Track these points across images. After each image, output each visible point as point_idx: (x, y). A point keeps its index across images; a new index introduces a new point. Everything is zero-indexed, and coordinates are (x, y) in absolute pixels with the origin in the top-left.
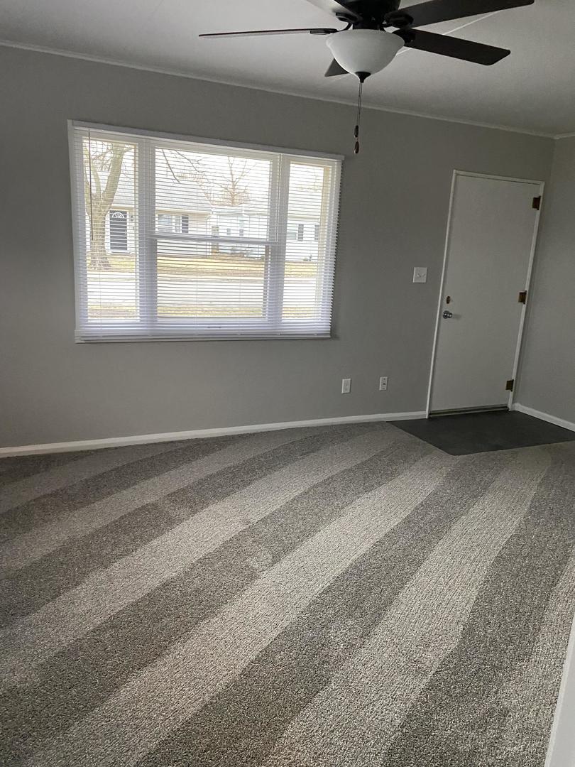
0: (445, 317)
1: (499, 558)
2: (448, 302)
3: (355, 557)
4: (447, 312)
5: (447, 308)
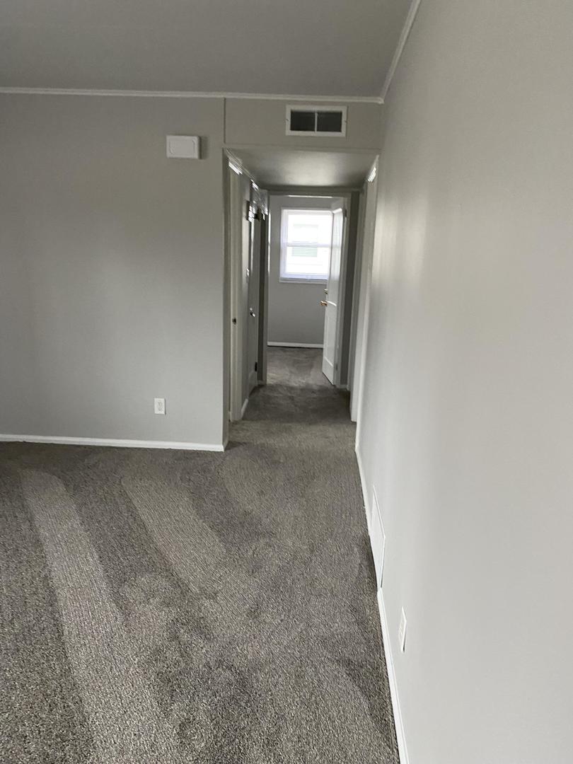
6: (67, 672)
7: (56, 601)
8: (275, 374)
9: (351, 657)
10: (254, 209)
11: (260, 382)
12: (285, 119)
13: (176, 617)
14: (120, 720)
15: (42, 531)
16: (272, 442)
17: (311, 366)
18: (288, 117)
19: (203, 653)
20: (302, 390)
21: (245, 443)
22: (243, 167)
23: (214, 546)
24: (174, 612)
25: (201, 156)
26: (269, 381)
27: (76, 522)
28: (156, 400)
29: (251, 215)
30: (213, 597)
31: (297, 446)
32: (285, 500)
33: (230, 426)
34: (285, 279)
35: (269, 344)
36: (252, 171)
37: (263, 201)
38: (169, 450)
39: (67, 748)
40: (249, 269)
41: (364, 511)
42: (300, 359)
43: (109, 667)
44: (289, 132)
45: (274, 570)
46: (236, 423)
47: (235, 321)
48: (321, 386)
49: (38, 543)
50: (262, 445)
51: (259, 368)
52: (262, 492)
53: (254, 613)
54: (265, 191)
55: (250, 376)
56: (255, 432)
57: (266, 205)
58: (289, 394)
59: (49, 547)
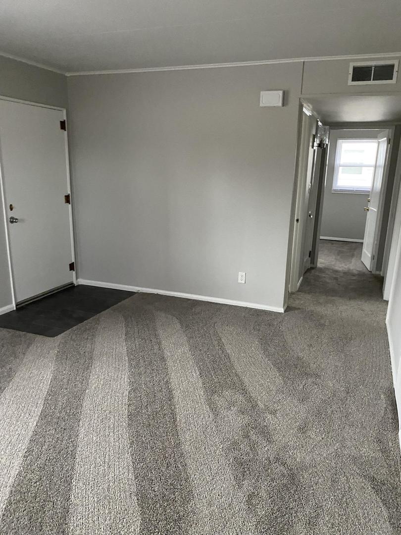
0: (12, 222)
1: (130, 415)
2: (11, 209)
3: (12, 480)
4: (12, 218)
5: (12, 214)
6: (178, 445)
7: (173, 398)
8: (323, 260)
9: (375, 476)
10: (318, 140)
11: (312, 266)
12: (348, 74)
13: (248, 422)
14: (209, 483)
15: (165, 351)
16: (320, 309)
17: (353, 256)
18: (351, 71)
19: (265, 451)
20: (345, 273)
21: (299, 309)
22: (313, 110)
23: (275, 378)
24: (247, 419)
25: (283, 105)
26: (319, 265)
27: (186, 348)
28: (240, 273)
29: (315, 144)
30: (274, 413)
31: (339, 315)
32: (328, 353)
33: (289, 296)
34: (335, 191)
35: (321, 237)
36: (319, 112)
37: (325, 134)
38: (246, 308)
39: (177, 493)
40: (311, 183)
41: (391, 369)
42: (344, 250)
43: (204, 447)
44: (350, 83)
45: (318, 401)
46: (293, 293)
47: (298, 220)
48: (359, 271)
49: (163, 359)
50: (312, 311)
51: (312, 255)
52: (311, 345)
53: (303, 429)
54: (327, 127)
55: (305, 260)
56: (306, 301)
57: (328, 136)
58: (335, 276)
59: (170, 363)
